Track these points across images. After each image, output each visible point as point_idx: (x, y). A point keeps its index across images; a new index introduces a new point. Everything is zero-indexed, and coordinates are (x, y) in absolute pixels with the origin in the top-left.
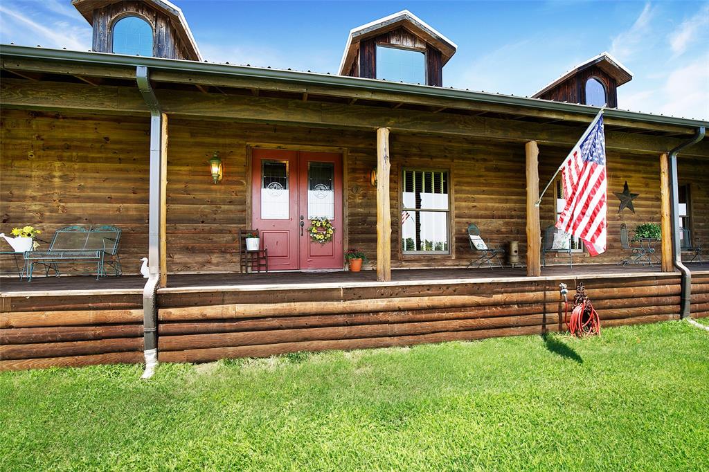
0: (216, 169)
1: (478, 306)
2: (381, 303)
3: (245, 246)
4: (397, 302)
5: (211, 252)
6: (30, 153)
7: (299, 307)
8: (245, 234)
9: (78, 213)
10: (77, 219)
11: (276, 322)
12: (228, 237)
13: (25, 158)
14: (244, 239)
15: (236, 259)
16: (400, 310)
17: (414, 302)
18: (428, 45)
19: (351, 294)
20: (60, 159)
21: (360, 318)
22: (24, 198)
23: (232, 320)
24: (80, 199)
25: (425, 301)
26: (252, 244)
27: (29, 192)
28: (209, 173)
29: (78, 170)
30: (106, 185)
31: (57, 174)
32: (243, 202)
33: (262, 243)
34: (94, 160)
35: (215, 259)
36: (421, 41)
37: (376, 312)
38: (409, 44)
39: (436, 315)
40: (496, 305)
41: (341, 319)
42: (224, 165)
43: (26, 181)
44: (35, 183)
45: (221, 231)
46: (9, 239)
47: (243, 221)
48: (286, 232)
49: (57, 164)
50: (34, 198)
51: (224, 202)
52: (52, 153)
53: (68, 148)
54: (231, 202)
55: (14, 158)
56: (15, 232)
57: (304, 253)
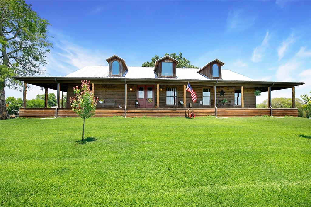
0: (131, 89)
1: (173, 112)
2: (157, 111)
3: (136, 103)
4: (160, 111)
5: (130, 104)
6: (100, 87)
7: (144, 111)
8: (136, 101)
9: (108, 97)
10: (108, 98)
11: (141, 113)
12: (133, 102)
13: (99, 88)
14: (136, 102)
15: (134, 106)
16: (160, 112)
17: (162, 111)
18: (173, 61)
19: (152, 110)
20: (105, 88)
21: (154, 113)
22: (99, 95)
23: (136, 112)
24: (108, 95)
25: (164, 111)
26: (137, 103)
27: (100, 94)
28: (130, 90)
29: (108, 90)
30: (112, 92)
31: (104, 90)
32: (135, 95)
33: (139, 103)
34: (110, 88)
35: (130, 106)
36: (172, 60)
37: (156, 112)
38: (169, 61)
39: (166, 113)
40: (176, 112)
41: (151, 113)
42: (132, 89)
43: (100, 92)
44: (101, 92)
45: (132, 100)
46: (99, 102)
47: (135, 99)
48: (143, 101)
49: (104, 89)
50: (101, 95)
51: (132, 95)
52: (104, 87)
53: (106, 86)
54: (133, 95)
55: (98, 88)
56: (101, 100)
57: (147, 105)
